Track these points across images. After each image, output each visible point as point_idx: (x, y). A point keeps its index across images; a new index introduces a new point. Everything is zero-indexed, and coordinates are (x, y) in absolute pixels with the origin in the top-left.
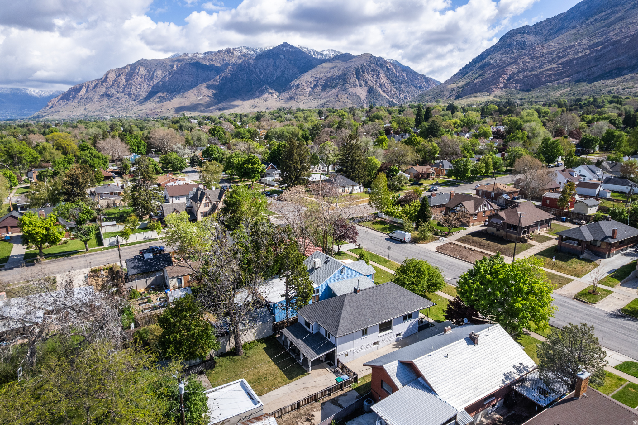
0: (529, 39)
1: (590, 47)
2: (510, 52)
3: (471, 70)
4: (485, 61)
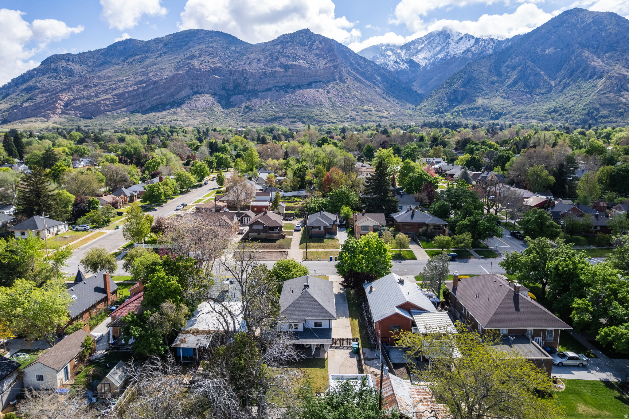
0: (76, 68)
1: (136, 84)
2: (58, 78)
3: (14, 92)
4: (30, 83)
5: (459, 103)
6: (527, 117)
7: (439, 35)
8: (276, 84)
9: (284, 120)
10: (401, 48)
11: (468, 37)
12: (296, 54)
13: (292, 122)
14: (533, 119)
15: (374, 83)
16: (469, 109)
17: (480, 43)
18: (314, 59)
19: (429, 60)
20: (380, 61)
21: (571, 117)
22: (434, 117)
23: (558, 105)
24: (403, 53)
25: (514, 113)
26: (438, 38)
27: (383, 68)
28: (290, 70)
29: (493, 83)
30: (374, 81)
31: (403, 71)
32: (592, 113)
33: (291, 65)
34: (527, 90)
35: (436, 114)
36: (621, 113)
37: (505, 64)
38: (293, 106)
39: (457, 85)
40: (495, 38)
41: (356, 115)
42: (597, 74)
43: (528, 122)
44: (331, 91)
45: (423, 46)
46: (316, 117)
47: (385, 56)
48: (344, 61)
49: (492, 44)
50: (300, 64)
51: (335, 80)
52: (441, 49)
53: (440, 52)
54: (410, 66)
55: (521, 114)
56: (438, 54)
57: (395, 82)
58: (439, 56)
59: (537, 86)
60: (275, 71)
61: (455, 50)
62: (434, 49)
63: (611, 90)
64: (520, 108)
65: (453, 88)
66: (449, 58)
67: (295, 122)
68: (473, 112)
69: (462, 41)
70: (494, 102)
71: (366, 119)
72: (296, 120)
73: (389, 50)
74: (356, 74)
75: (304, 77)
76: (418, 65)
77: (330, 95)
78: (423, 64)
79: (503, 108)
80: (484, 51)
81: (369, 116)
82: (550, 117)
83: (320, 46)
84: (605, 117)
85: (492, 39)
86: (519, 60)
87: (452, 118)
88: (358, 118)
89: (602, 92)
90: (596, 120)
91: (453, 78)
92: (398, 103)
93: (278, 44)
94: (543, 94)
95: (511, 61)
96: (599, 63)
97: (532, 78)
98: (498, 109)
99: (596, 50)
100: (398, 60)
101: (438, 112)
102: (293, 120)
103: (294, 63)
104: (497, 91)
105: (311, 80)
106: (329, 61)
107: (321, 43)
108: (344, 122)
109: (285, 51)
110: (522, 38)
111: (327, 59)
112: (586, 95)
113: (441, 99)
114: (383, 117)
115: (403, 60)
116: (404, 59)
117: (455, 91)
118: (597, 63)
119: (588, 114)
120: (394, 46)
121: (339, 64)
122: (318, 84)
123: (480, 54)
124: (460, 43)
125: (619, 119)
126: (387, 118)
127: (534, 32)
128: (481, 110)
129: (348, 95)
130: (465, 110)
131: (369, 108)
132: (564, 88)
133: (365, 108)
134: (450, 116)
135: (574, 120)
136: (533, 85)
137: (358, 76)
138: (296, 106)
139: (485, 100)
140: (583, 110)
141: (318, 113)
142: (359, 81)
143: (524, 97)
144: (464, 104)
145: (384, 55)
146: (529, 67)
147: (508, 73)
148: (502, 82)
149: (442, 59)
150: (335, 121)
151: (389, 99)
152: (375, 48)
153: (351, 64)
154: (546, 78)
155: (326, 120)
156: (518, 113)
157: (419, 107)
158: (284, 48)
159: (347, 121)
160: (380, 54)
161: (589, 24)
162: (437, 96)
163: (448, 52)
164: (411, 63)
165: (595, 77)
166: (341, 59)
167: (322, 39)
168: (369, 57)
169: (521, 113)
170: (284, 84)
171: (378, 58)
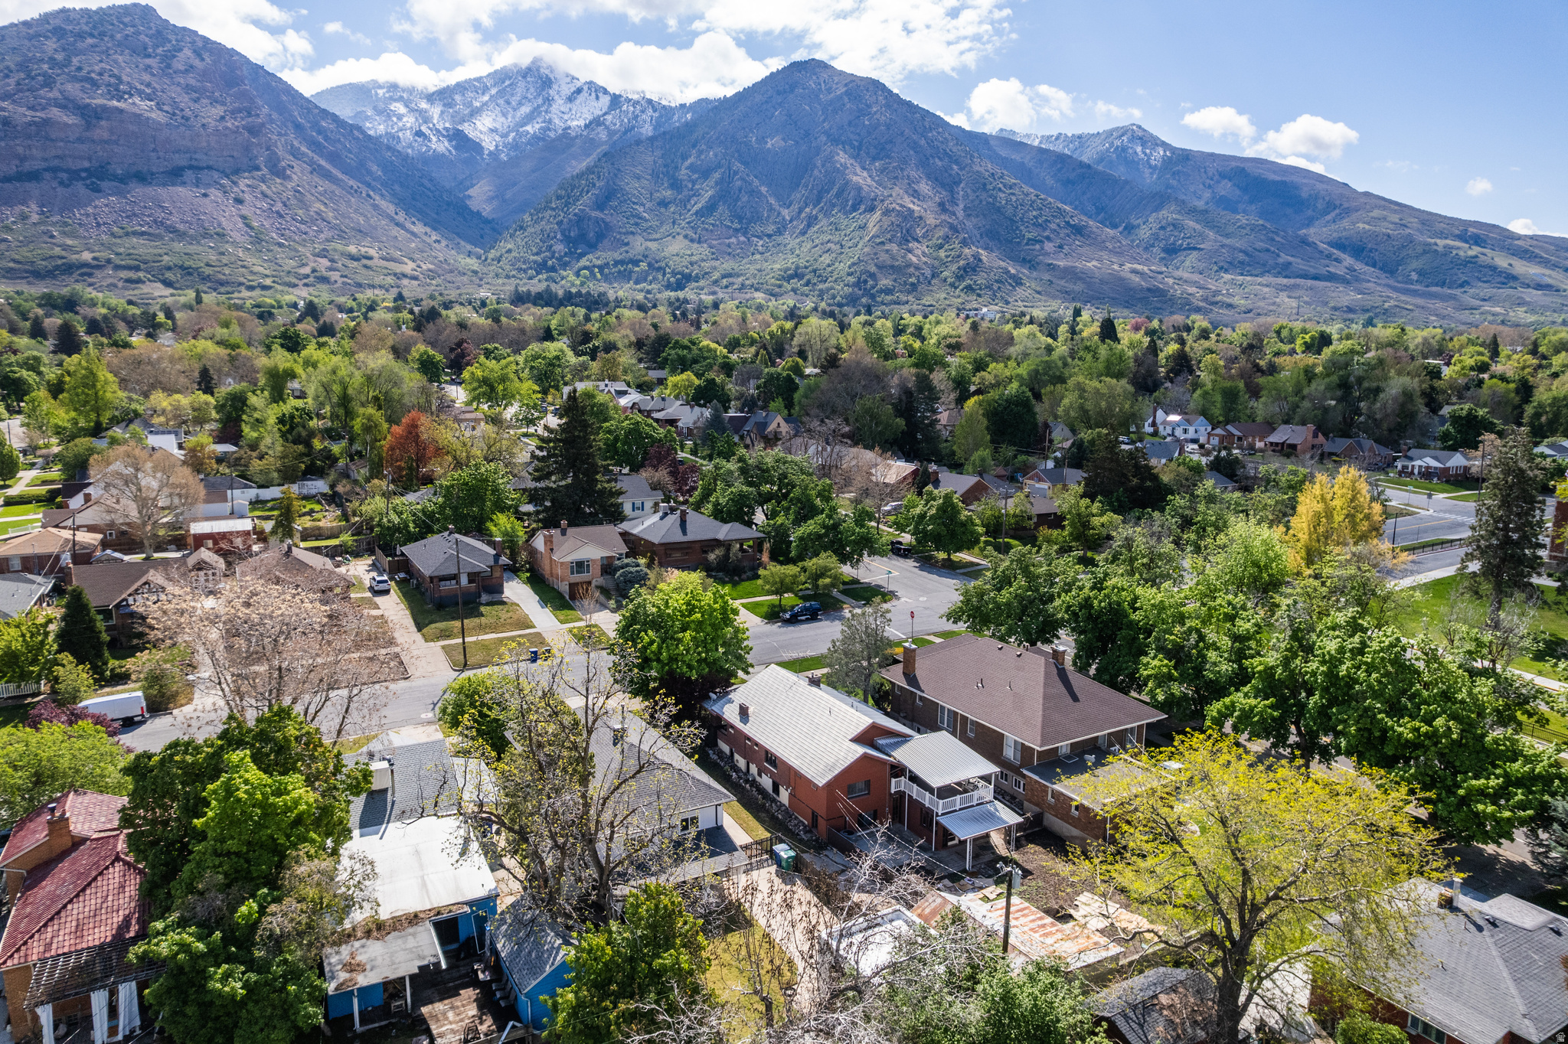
5: (593, 247)
6: (743, 286)
7: (524, 77)
8: (56, 163)
9: (98, 273)
10: (431, 98)
11: (596, 90)
12: (119, 78)
13: (129, 281)
14: (757, 290)
15: (369, 185)
16: (617, 263)
17: (625, 108)
18: (184, 100)
19: (504, 136)
20: (376, 128)
21: (828, 289)
22: (535, 281)
23: (802, 263)
24: (435, 111)
25: (716, 275)
26: (522, 84)
27: (389, 148)
28: (103, 123)
29: (664, 203)
30: (368, 179)
31: (438, 158)
32: (866, 282)
33: (104, 108)
34: (736, 225)
35: (538, 273)
36: (913, 284)
37: (688, 162)
38: (127, 234)
39: (583, 204)
40: (655, 98)
41: (331, 269)
42: (863, 203)
43: (748, 296)
44: (247, 197)
45: (486, 98)
46: (208, 271)
47: (389, 116)
48: (275, 116)
49: (650, 112)
50: (136, 110)
51: (258, 168)
52: (532, 112)
53: (529, 119)
54: (456, 148)
55: (731, 280)
56: (525, 124)
57: (422, 185)
58: (529, 128)
59: (757, 218)
60: (46, 122)
61: (566, 117)
62: (515, 110)
63: (893, 236)
64: (728, 265)
65: (576, 209)
66: (552, 134)
67: (139, 281)
68: (624, 271)
69: (581, 98)
70: (670, 248)
71: (359, 279)
72: (141, 274)
73: (396, 100)
74: (316, 157)
75: (154, 150)
76: (477, 147)
77: (245, 210)
78: (489, 144)
79: (692, 264)
80: (633, 128)
81: (364, 271)
82: (789, 287)
83: (197, 63)
84: (888, 291)
85: (650, 101)
86: (716, 155)
87: (578, 282)
88: (334, 276)
89: (878, 240)
90: (873, 297)
91: (573, 187)
92: (438, 241)
93: (47, 38)
94: (769, 236)
95: (698, 157)
96: (864, 179)
97: (745, 199)
98: (680, 264)
99: (858, 152)
100: (424, 128)
101: (542, 267)
102: (132, 275)
103: (115, 103)
104: (674, 223)
105: (181, 160)
106: (233, 112)
107: (198, 53)
108: (295, 286)
109: (75, 61)
110: (716, 107)
111: (223, 104)
112: (850, 244)
113: (547, 237)
114: (405, 276)
115: (438, 131)
116: (440, 127)
117: (580, 219)
118: (861, 178)
119: (858, 284)
120: (411, 90)
121: (263, 125)
122: (204, 175)
123: (625, 133)
124: (578, 102)
125: (910, 298)
126: (415, 278)
127: (740, 97)
128: (644, 265)
129: (300, 212)
130: (607, 265)
131: (363, 250)
132: (809, 226)
133: (352, 249)
134: (571, 277)
135: (834, 297)
136: (748, 215)
137: (323, 163)
138: (135, 233)
139: (649, 244)
140: (849, 274)
141: (213, 257)
142: (327, 175)
143: (733, 240)
144: (604, 250)
145: (386, 114)
146: (736, 173)
147: (694, 183)
148: (684, 203)
149: (535, 137)
150: (268, 282)
151: (415, 229)
152: (361, 91)
153: (298, 127)
154: (772, 201)
155: (242, 279)
156: (724, 277)
157: (492, 254)
158: (70, 51)
159: (306, 285)
160: (375, 108)
161: (840, 98)
162: (538, 228)
163: (550, 121)
164: (459, 138)
165: (863, 207)
166: (266, 110)
167: (200, 44)
168: (345, 111)
169: (730, 275)
170: (86, 164)
171: (367, 118)
